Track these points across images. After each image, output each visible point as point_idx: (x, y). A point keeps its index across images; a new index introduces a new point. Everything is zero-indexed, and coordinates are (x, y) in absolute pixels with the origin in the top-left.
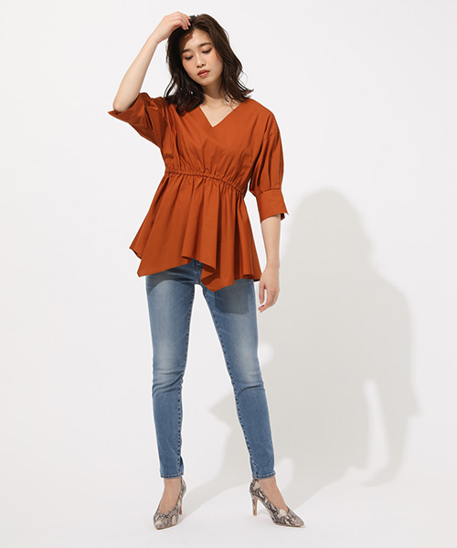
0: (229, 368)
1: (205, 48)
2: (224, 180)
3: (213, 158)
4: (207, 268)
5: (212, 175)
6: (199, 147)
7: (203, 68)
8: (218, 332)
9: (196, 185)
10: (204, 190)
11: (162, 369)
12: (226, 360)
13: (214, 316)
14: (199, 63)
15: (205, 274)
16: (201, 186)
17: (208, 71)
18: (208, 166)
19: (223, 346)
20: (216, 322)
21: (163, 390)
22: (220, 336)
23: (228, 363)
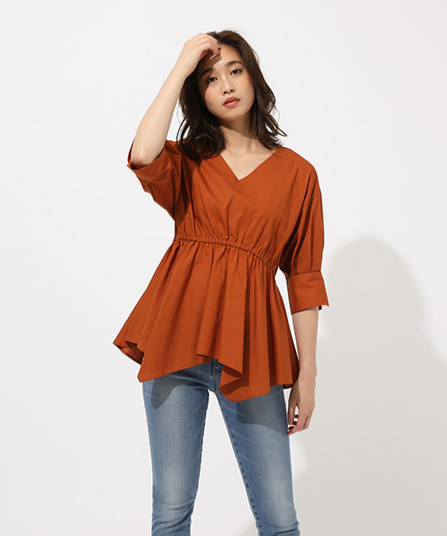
0: (253, 507)
1: (233, 68)
2: (254, 251)
3: (241, 221)
4: (231, 371)
5: (238, 245)
6: (223, 208)
7: (231, 95)
8: (239, 458)
9: (217, 256)
10: (227, 264)
11: (169, 504)
12: (249, 495)
13: (232, 436)
14: (227, 88)
15: (225, 379)
16: (224, 259)
17: (239, 100)
18: (233, 231)
19: (244, 477)
20: (235, 445)
21: (170, 530)
22: (240, 463)
23: (251, 500)
